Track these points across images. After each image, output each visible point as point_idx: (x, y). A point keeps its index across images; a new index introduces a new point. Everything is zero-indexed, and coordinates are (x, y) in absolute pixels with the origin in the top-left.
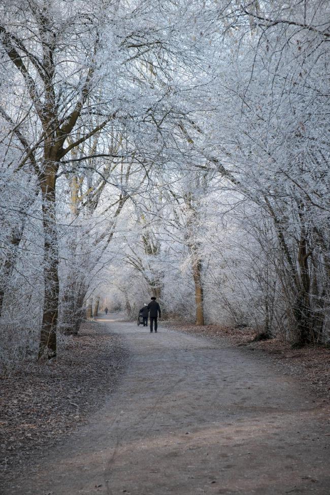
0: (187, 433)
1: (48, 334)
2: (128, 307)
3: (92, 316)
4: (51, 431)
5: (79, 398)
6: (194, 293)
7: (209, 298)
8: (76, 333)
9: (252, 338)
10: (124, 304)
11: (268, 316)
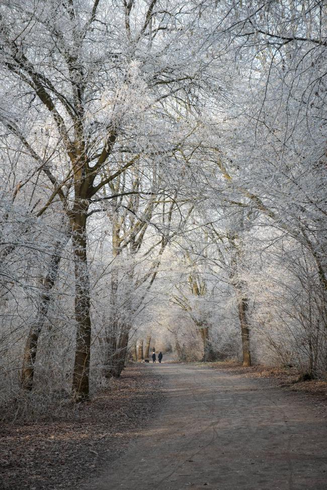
0: (206, 484)
1: (80, 377)
2: (178, 347)
3: (142, 358)
4: (59, 484)
5: (102, 444)
6: (241, 333)
7: (254, 338)
8: (119, 376)
9: (297, 379)
10: (174, 346)
11: (311, 355)
